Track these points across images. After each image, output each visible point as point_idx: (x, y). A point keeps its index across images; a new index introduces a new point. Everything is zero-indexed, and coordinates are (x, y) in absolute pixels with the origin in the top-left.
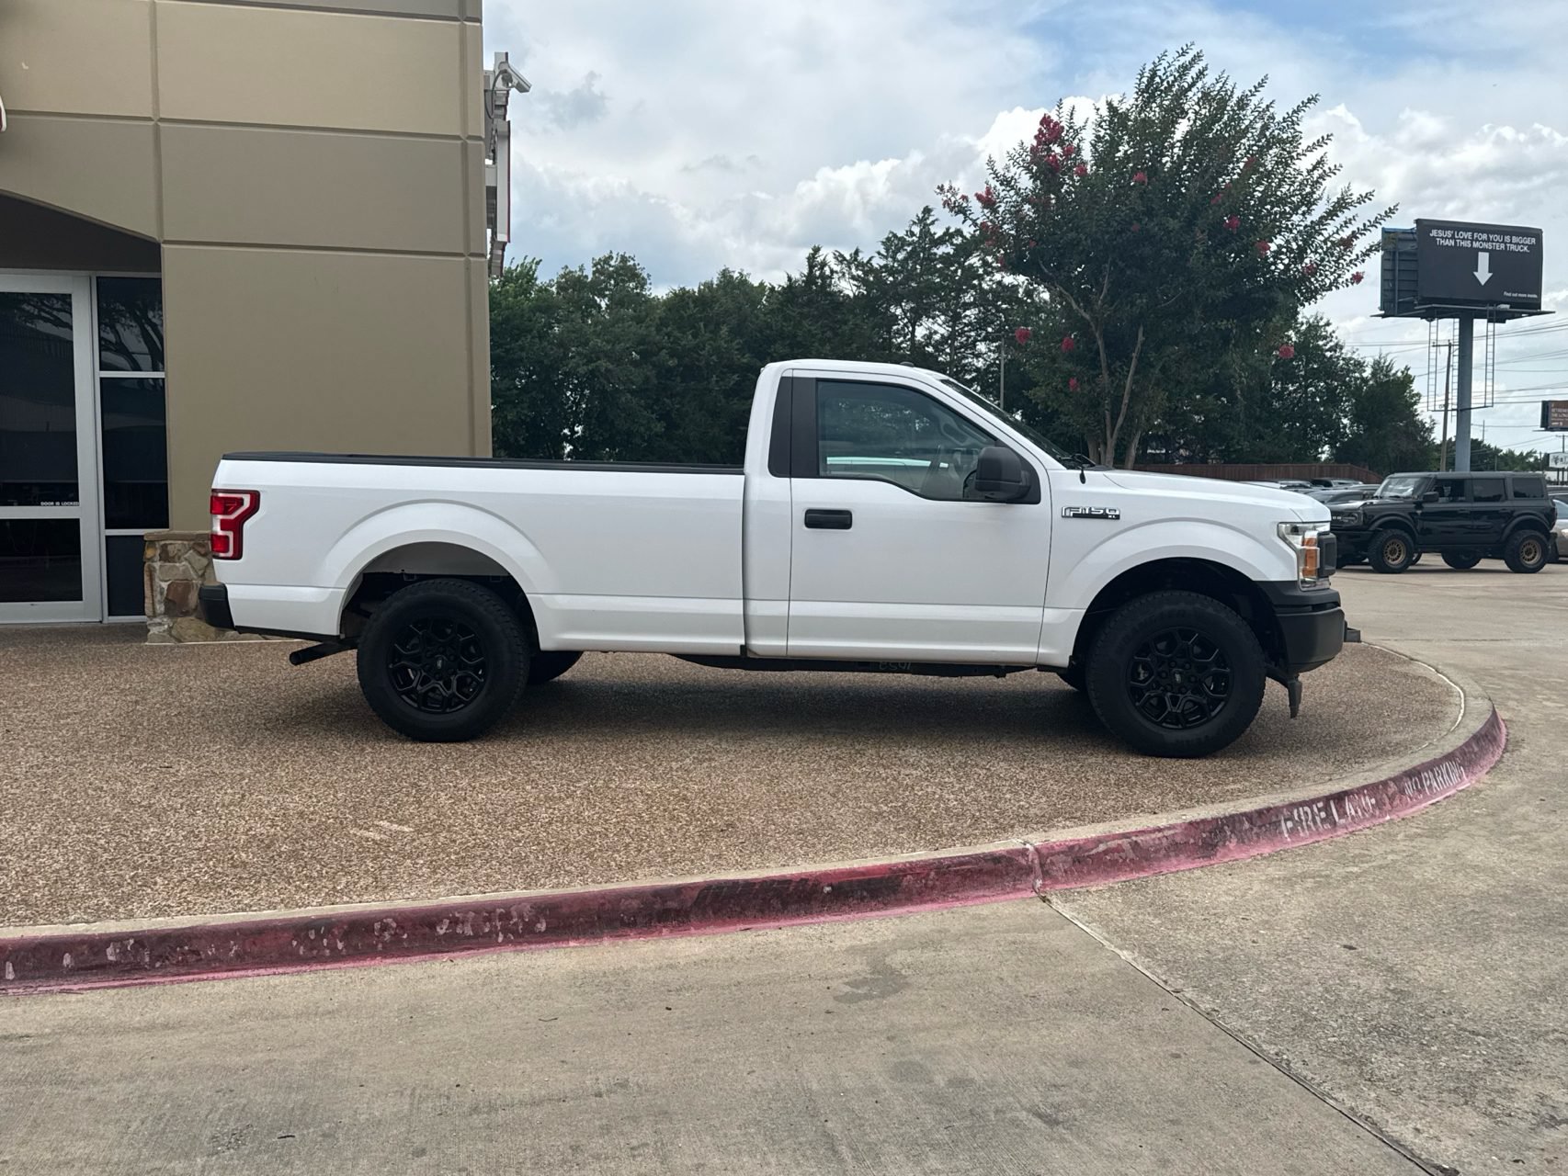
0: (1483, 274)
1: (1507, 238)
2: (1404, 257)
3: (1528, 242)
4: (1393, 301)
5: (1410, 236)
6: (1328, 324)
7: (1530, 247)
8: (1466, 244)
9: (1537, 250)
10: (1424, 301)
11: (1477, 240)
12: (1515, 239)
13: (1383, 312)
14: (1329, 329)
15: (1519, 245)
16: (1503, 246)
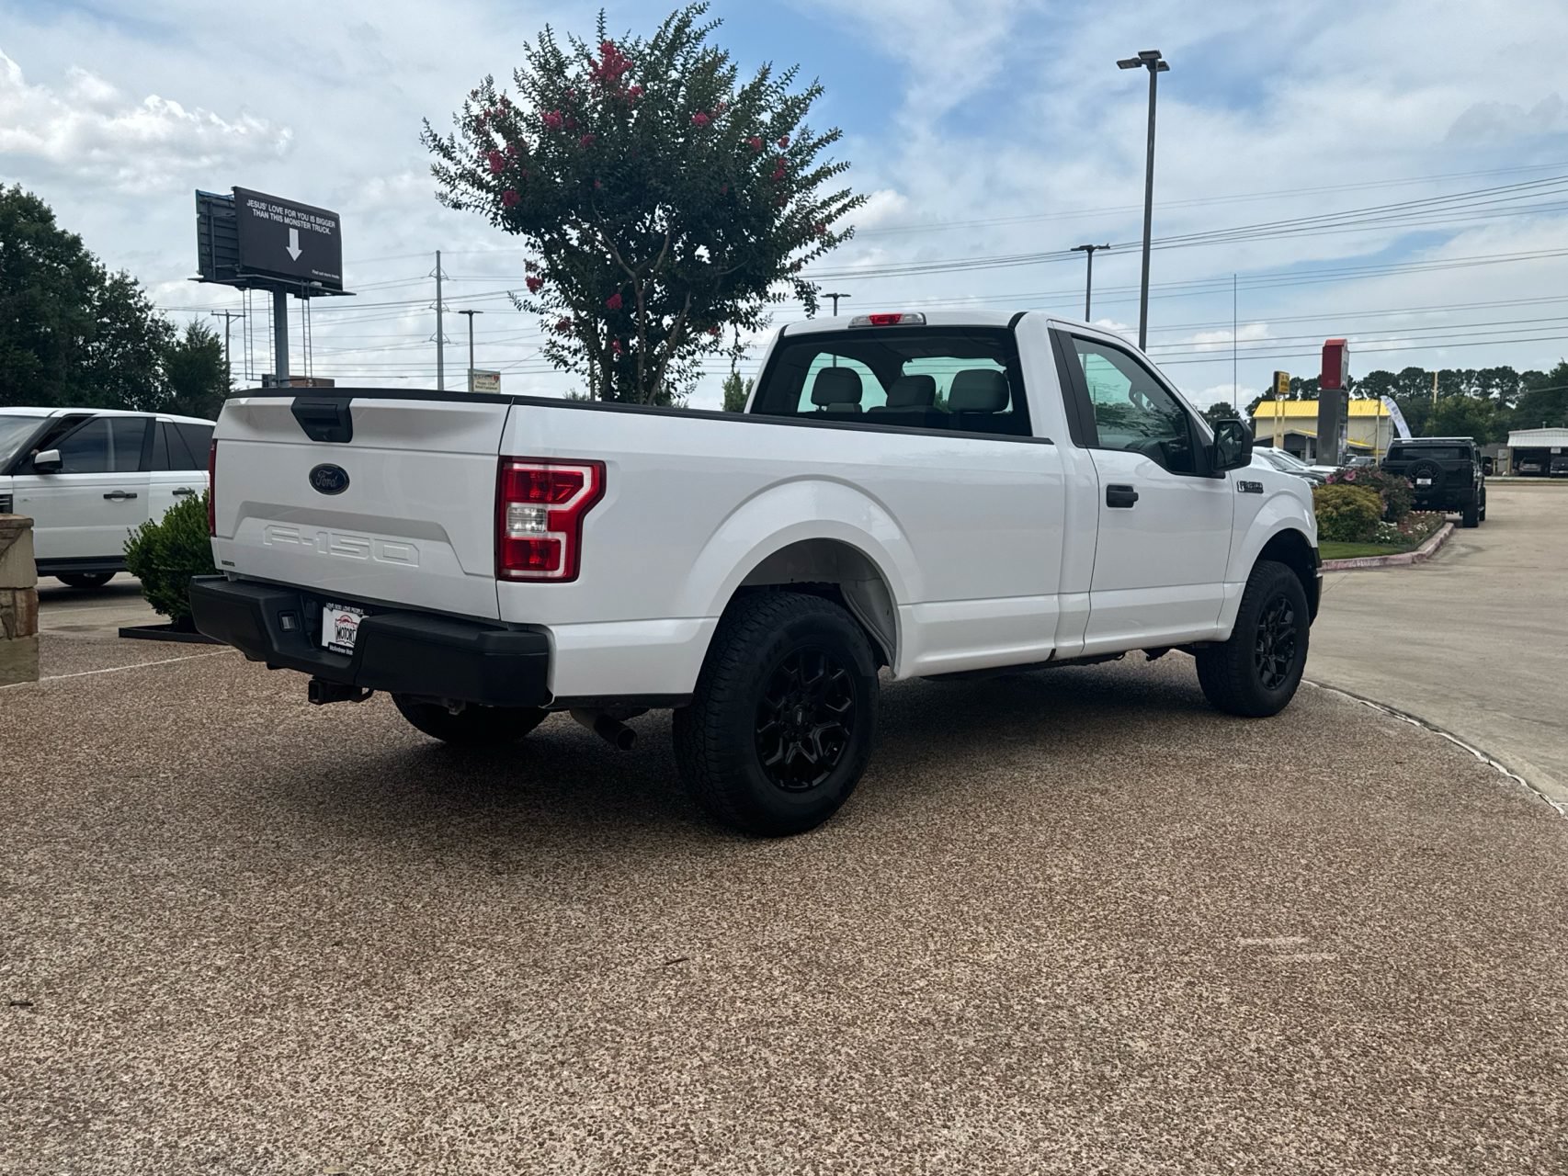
0: (294, 251)
1: (312, 217)
2: (218, 224)
3: (328, 225)
4: (211, 266)
5: (226, 203)
6: (136, 283)
7: (331, 229)
8: (279, 218)
9: (336, 231)
10: (246, 270)
11: (287, 216)
12: (319, 220)
13: (202, 277)
14: (138, 288)
15: (323, 227)
16: (309, 226)
